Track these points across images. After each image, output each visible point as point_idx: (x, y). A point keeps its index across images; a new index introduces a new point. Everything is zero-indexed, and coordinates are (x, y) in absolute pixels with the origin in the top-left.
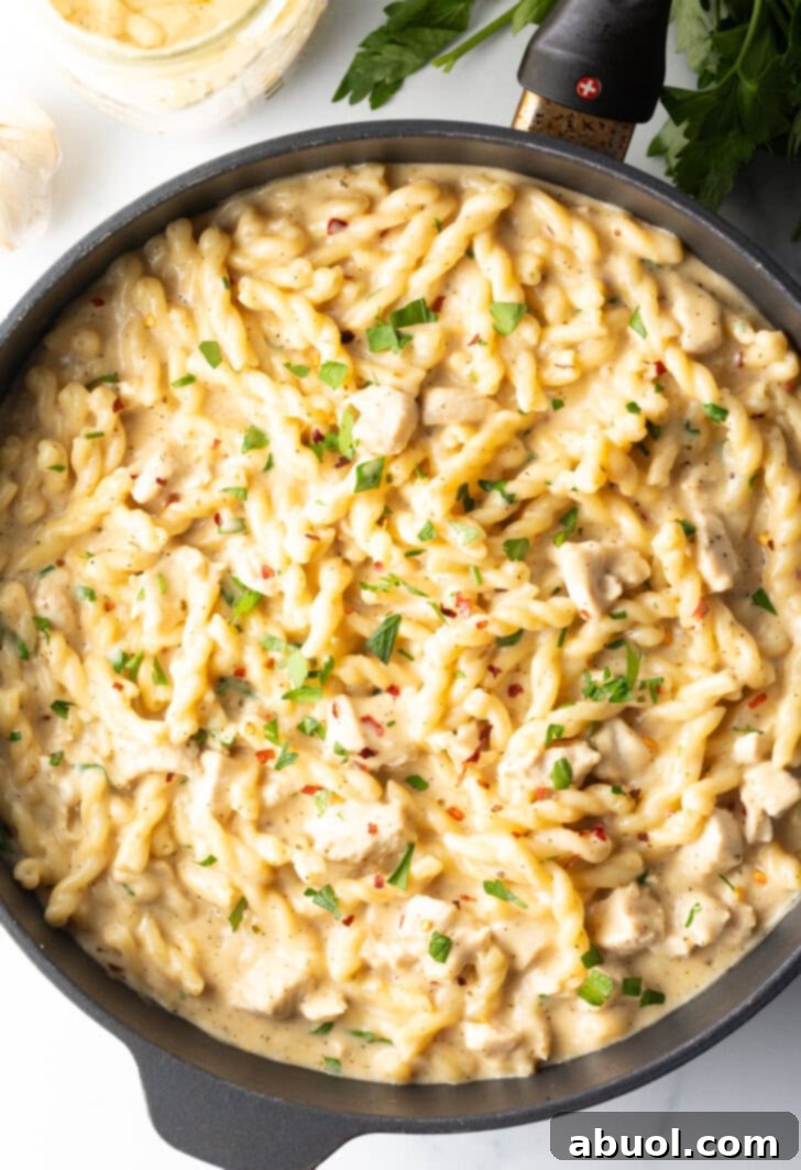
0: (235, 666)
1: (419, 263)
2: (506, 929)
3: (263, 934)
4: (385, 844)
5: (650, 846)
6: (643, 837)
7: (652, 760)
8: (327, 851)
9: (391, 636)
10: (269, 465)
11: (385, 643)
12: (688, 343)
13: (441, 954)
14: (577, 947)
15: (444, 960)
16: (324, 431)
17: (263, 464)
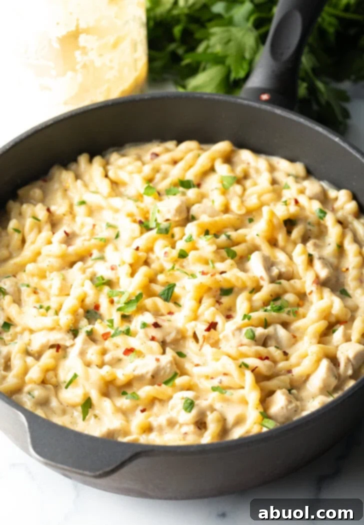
0: (95, 303)
1: (190, 167)
2: (222, 406)
3: (99, 419)
4: (163, 368)
5: (293, 375)
6: (289, 371)
7: (294, 344)
8: (134, 371)
9: (171, 291)
10: (117, 236)
11: (168, 294)
12: (308, 192)
13: (189, 409)
14: (257, 408)
15: (190, 411)
16: (143, 220)
17: (114, 236)
